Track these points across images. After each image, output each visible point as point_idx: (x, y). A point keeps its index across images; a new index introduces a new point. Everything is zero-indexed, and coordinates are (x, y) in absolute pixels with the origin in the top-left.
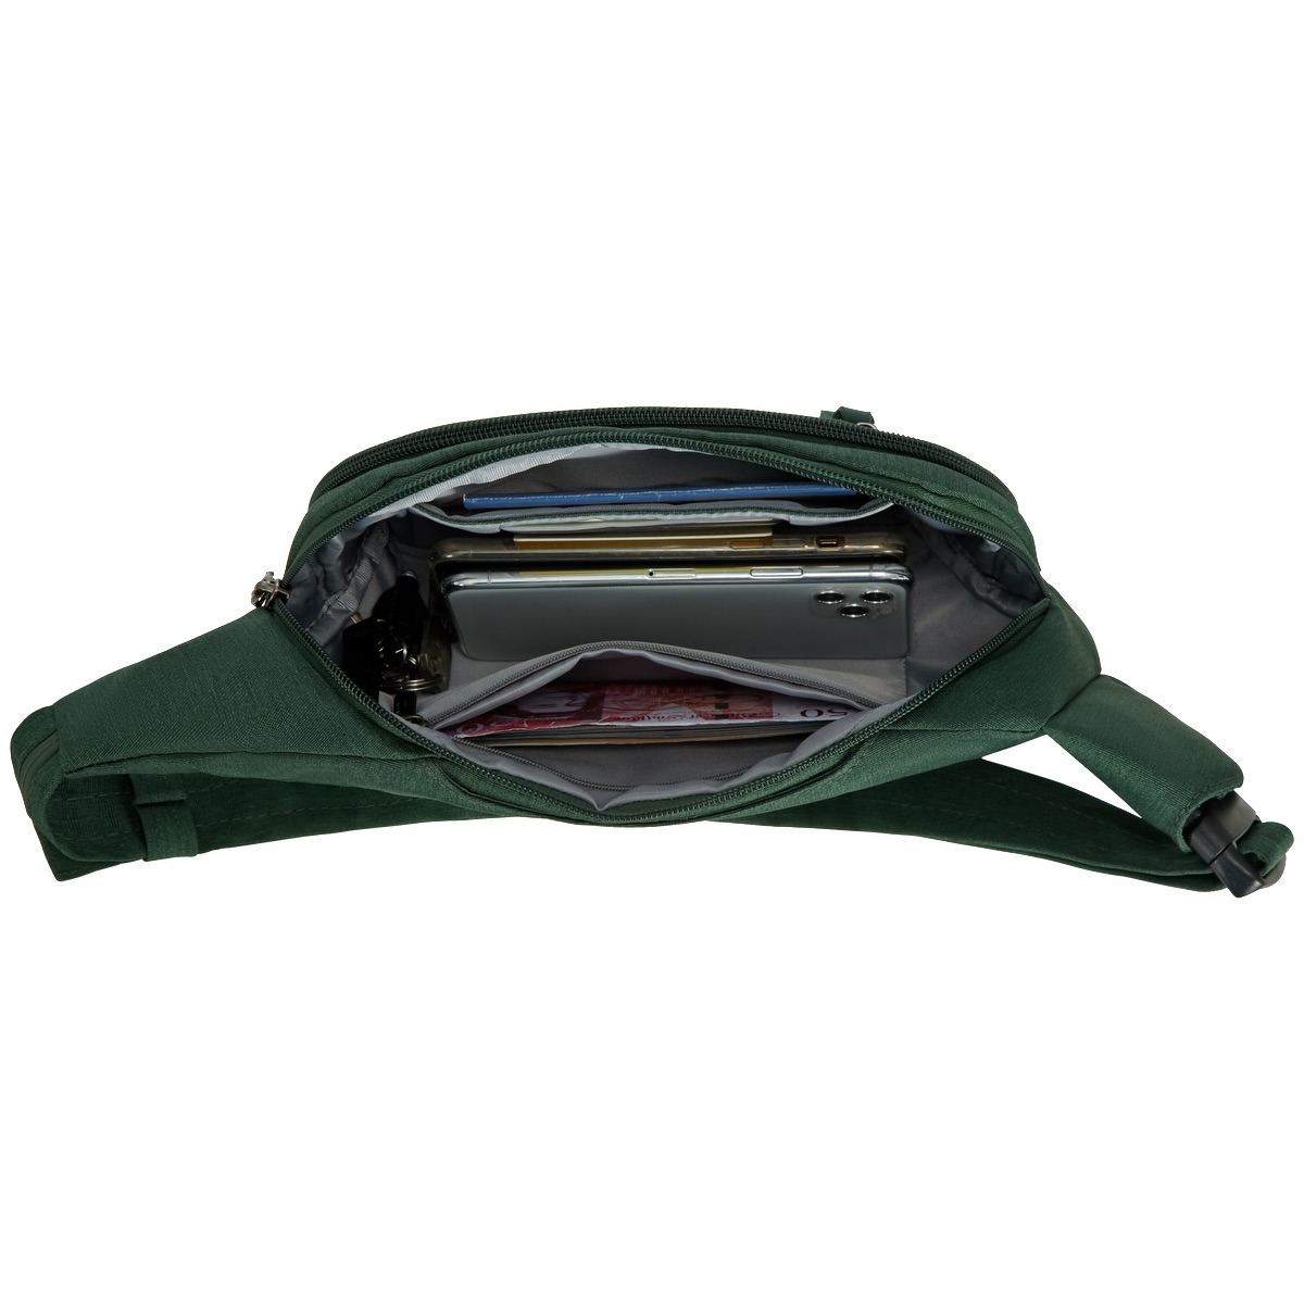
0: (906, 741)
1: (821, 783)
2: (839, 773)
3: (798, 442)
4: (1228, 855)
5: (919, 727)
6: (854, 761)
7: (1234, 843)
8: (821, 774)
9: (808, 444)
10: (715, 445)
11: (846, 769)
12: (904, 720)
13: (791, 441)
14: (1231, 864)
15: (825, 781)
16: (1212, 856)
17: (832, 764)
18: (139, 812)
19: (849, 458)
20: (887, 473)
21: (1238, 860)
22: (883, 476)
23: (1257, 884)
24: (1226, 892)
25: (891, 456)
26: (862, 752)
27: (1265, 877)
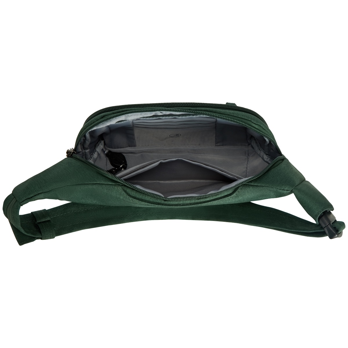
0: (251, 188)
1: (227, 198)
2: (232, 196)
3: (218, 109)
4: (329, 226)
5: (255, 184)
6: (237, 192)
7: (331, 223)
8: (227, 195)
9: (221, 110)
10: (194, 111)
11: (234, 195)
12: (251, 182)
13: (216, 109)
14: (330, 229)
15: (228, 197)
16: (324, 226)
17: (230, 193)
18: (38, 225)
19: (233, 113)
20: (243, 117)
21: (332, 228)
22: (242, 118)
23: (337, 236)
24: (327, 237)
25: (243, 113)
26: (239, 190)
27: (339, 234)
